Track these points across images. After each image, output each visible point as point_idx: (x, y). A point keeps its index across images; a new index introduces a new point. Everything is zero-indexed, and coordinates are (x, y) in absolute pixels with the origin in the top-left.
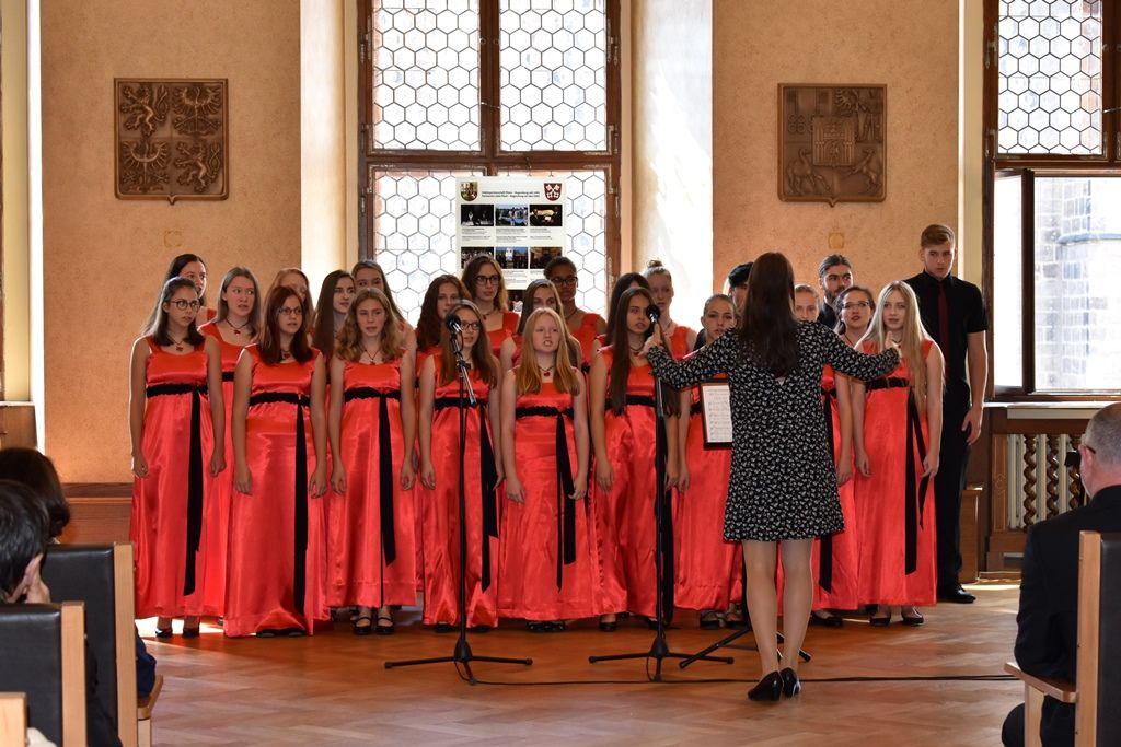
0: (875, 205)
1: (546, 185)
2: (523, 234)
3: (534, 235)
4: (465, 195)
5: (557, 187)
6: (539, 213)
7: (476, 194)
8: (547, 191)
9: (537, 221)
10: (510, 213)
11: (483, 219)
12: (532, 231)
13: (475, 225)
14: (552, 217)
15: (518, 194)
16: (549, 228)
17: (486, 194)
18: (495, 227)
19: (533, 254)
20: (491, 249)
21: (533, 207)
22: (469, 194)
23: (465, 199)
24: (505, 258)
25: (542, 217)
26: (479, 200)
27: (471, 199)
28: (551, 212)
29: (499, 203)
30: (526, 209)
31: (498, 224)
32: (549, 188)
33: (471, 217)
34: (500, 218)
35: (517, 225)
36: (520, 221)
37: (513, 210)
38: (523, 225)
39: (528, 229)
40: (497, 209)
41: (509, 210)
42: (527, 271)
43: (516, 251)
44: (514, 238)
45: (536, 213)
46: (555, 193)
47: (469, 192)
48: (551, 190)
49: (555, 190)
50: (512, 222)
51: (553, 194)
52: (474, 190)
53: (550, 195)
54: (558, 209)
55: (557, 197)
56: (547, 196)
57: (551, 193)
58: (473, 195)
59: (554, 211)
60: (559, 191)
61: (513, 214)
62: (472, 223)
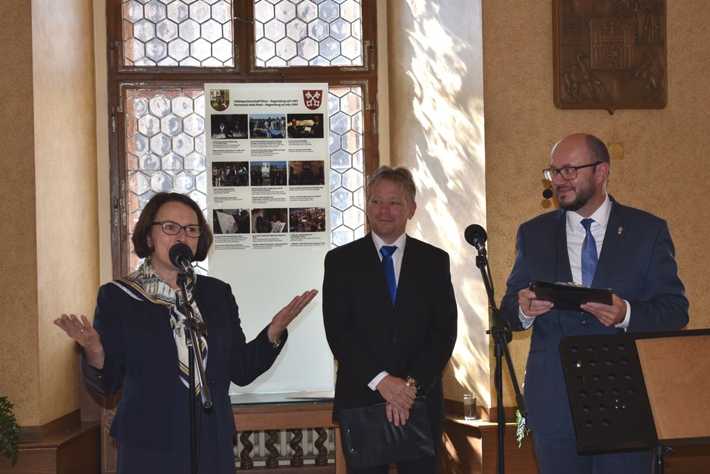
0: (655, 112)
1: (305, 92)
2: (280, 147)
3: (292, 147)
4: (215, 105)
5: (317, 95)
6: (298, 123)
7: (228, 103)
8: (306, 99)
9: (296, 133)
10: (266, 123)
11: (236, 131)
12: (290, 143)
13: (227, 138)
15: (275, 103)
17: (239, 103)
18: (249, 140)
19: (292, 169)
20: (246, 164)
22: (220, 103)
23: (216, 108)
24: (261, 173)
25: (302, 128)
26: (232, 110)
27: (222, 109)
29: (252, 112)
30: (284, 118)
31: (252, 137)
32: (309, 95)
33: (222, 129)
34: (255, 129)
35: (273, 136)
36: (277, 133)
37: (270, 120)
38: (280, 136)
39: (286, 141)
40: (251, 120)
41: (264, 120)
42: (286, 188)
43: (273, 166)
44: (271, 151)
45: (294, 124)
46: (315, 101)
47: (220, 101)
48: (311, 98)
49: (315, 98)
50: (268, 134)
51: (313, 102)
52: (225, 99)
53: (309, 103)
54: (319, 118)
55: (318, 105)
56: (306, 104)
57: (311, 101)
58: (224, 104)
59: (314, 121)
60: (320, 99)
61: (269, 125)
62: (224, 136)
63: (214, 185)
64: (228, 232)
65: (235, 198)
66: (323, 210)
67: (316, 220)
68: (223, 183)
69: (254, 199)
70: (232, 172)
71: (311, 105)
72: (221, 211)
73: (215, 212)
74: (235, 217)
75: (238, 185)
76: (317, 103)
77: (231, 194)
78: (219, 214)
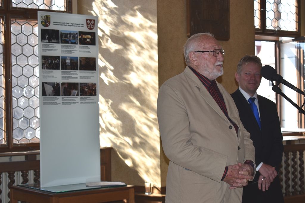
0: (224, 42)
1: (87, 20)
2: (75, 49)
3: (81, 50)
4: (43, 23)
5: (92, 22)
6: (84, 36)
7: (50, 23)
8: (87, 24)
9: (83, 42)
10: (68, 36)
11: (54, 39)
12: (80, 47)
13: (49, 42)
14: (90, 39)
15: (73, 25)
16: (89, 46)
17: (56, 23)
18: (60, 45)
19: (81, 61)
20: (58, 57)
21: (81, 33)
22: (46, 23)
23: (43, 25)
24: (66, 63)
25: (85, 39)
26: (52, 27)
27: (47, 26)
28: (90, 36)
29: (62, 29)
30: (77, 34)
31: (62, 43)
32: (89, 22)
33: (47, 37)
34: (63, 38)
35: (72, 43)
36: (73, 41)
37: (70, 34)
38: (75, 43)
39: (78, 46)
40: (61, 33)
41: (68, 34)
42: (78, 72)
43: (72, 59)
44: (71, 51)
45: (82, 37)
46: (92, 25)
47: (46, 21)
48: (89, 24)
49: (92, 24)
50: (69, 41)
51: (91, 26)
52: (48, 20)
53: (89, 26)
54: (94, 35)
55: (93, 28)
56: (87, 27)
57: (90, 25)
58: (48, 23)
59: (91, 36)
60: (94, 24)
61: (70, 37)
62: (47, 41)
63: (43, 68)
64: (49, 95)
65: (53, 76)
66: (95, 84)
67: (92, 90)
68: (48, 68)
69: (63, 77)
70: (52, 61)
71: (90, 27)
72: (46, 83)
73: (43, 83)
74: (53, 87)
75: (55, 69)
76: (92, 27)
77: (51, 74)
78: (45, 85)
